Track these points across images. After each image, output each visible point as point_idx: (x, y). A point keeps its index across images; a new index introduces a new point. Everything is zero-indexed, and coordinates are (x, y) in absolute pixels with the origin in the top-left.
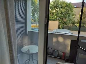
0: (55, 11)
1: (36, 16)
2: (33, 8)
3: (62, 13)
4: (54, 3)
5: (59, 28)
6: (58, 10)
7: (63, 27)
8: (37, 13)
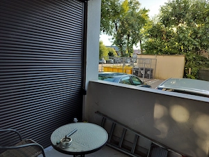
0: (175, 29)
1: (125, 43)
2: (118, 25)
3: (195, 33)
4: (174, 8)
5: (185, 76)
6: (184, 25)
7: (198, 73)
8: (129, 36)
